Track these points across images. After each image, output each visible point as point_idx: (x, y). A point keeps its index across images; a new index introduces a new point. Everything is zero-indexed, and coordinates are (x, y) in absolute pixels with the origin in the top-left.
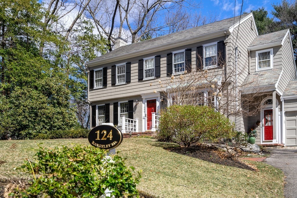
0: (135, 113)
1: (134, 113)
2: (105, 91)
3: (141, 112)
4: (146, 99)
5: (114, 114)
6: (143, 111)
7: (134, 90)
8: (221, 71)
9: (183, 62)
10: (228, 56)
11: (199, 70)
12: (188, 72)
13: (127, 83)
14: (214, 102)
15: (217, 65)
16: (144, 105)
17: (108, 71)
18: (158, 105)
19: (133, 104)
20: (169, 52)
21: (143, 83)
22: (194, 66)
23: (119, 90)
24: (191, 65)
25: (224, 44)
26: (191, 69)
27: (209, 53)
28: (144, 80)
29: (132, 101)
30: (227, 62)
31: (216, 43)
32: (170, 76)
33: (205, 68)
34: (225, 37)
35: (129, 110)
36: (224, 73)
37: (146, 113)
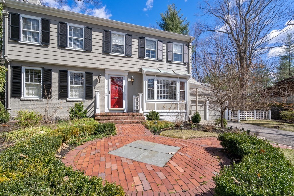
0: (95, 88)
1: (93, 87)
2: (44, 51)
3: (104, 88)
4: (109, 75)
5: (59, 84)
7: (97, 62)
8: (185, 68)
9: (155, 50)
10: (190, 58)
11: (169, 61)
12: (160, 61)
13: (86, 51)
14: (185, 91)
15: (183, 63)
16: (107, 81)
17: (51, 26)
18: (125, 84)
19: (93, 78)
20: (141, 36)
21: (109, 57)
22: (165, 57)
23: (71, 55)
24: (162, 55)
25: (188, 47)
26: (162, 58)
27: (176, 51)
28: (111, 54)
29: (92, 73)
30: (190, 63)
31: (182, 44)
32: (142, 59)
33: (174, 62)
34: (188, 43)
35: (86, 83)
36: (187, 70)
37: (110, 90)
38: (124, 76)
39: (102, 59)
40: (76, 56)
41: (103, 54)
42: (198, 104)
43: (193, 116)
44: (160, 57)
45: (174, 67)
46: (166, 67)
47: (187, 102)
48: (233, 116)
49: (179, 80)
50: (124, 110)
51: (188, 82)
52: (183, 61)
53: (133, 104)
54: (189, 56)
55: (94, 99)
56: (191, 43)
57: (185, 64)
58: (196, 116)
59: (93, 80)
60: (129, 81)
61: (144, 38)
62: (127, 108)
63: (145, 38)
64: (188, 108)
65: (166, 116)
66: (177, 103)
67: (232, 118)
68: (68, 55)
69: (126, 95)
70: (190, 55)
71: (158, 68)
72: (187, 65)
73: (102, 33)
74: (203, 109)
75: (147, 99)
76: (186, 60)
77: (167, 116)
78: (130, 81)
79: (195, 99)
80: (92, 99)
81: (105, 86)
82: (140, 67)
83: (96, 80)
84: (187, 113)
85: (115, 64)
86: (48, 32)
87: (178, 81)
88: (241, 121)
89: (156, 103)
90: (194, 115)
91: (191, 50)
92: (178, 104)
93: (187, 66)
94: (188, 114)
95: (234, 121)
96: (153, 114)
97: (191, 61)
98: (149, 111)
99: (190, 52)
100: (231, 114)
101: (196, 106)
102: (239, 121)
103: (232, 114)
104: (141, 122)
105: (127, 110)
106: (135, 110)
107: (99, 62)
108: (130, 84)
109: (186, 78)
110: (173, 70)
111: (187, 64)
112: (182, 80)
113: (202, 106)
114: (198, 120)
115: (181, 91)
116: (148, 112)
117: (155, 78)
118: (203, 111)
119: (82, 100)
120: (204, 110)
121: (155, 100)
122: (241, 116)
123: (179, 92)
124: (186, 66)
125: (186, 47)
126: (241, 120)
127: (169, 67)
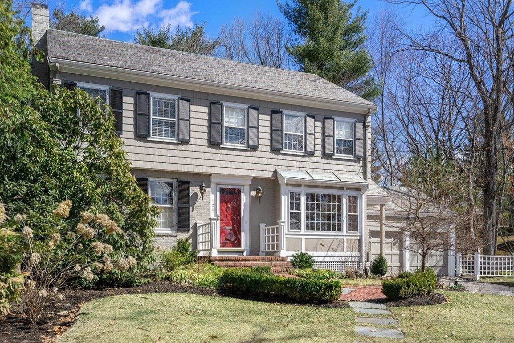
0: (193, 210)
1: (191, 209)
3: (209, 210)
4: (217, 184)
6: (212, 208)
7: (198, 162)
8: (358, 167)
9: (302, 134)
10: (369, 147)
11: (327, 156)
12: (311, 154)
13: (180, 142)
14: (358, 214)
15: (355, 156)
16: (213, 195)
17: (125, 99)
18: (245, 201)
19: (190, 191)
20: (276, 108)
21: (219, 151)
22: (319, 148)
23: (157, 152)
24: (315, 144)
25: (365, 127)
26: (315, 150)
27: (341, 133)
28: (222, 146)
29: (188, 183)
30: (367, 156)
31: (352, 120)
32: (278, 152)
33: (337, 156)
34: (365, 116)
35: (179, 202)
36: (361, 170)
37: (218, 213)
38: (244, 186)
39: (207, 156)
40: (164, 152)
41: (208, 147)
42: (385, 240)
43: (374, 263)
44: (310, 148)
45: (336, 167)
46: (321, 166)
47: (361, 236)
48: (466, 267)
49: (347, 193)
50: (243, 252)
51: (363, 196)
52: (355, 154)
53: (259, 240)
54: (366, 143)
55: (191, 231)
56: (370, 116)
57: (357, 159)
58: (378, 262)
59: (191, 194)
60: (252, 196)
61: (281, 112)
62: (248, 248)
63: (283, 112)
64: (364, 248)
65: (323, 264)
66: (342, 237)
67: (463, 272)
68: (150, 151)
69: (246, 222)
70: (369, 141)
71: (307, 169)
72: (361, 162)
73: (207, 108)
74: (396, 251)
75: (288, 231)
76: (359, 152)
77: (325, 264)
78: (254, 195)
79: (378, 229)
80: (189, 231)
81: (210, 207)
82: (273, 168)
83: (196, 194)
84: (361, 257)
85: (229, 164)
86: (121, 111)
87: (345, 195)
88: (481, 278)
89: (303, 237)
90: (375, 261)
91: (369, 130)
92: (345, 240)
93: (361, 164)
94: (364, 259)
95: (467, 279)
96: (303, 258)
97: (369, 153)
98: (294, 253)
99: (369, 135)
100: (461, 263)
101: (381, 243)
102: (478, 278)
103: (463, 262)
104: (287, 271)
105: (249, 251)
106: (263, 252)
107: (202, 162)
108: (254, 200)
109: (359, 189)
110: (334, 172)
111: (362, 159)
112: (353, 193)
113: (395, 244)
114: (382, 271)
115: (350, 214)
116: (293, 256)
117: (303, 190)
118: (398, 256)
119: (170, 232)
120: (398, 252)
121: (302, 232)
122: (481, 267)
123: (346, 216)
124: (359, 163)
125: (359, 126)
126: (483, 275)
127: (327, 166)
